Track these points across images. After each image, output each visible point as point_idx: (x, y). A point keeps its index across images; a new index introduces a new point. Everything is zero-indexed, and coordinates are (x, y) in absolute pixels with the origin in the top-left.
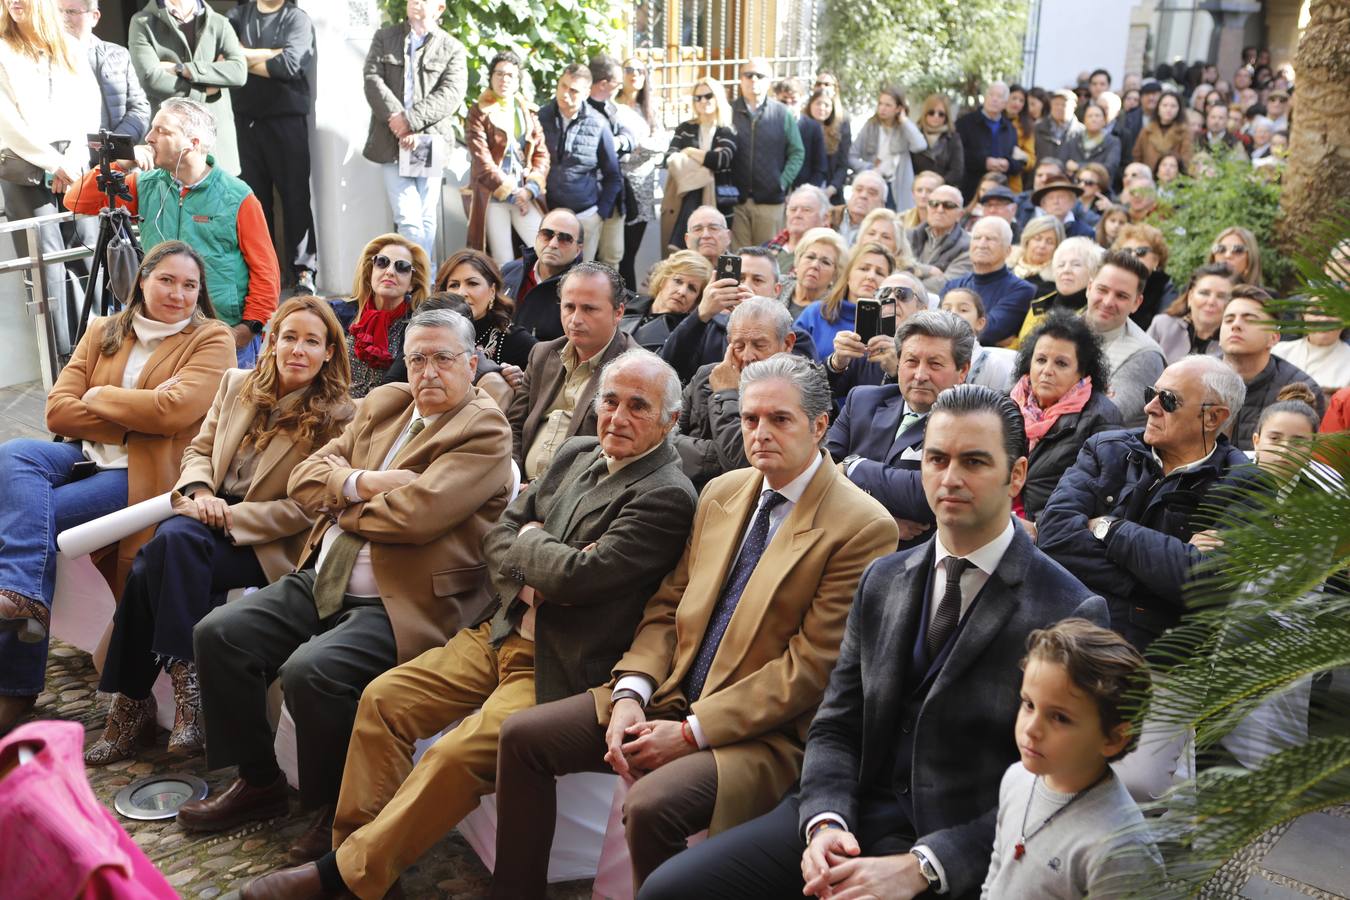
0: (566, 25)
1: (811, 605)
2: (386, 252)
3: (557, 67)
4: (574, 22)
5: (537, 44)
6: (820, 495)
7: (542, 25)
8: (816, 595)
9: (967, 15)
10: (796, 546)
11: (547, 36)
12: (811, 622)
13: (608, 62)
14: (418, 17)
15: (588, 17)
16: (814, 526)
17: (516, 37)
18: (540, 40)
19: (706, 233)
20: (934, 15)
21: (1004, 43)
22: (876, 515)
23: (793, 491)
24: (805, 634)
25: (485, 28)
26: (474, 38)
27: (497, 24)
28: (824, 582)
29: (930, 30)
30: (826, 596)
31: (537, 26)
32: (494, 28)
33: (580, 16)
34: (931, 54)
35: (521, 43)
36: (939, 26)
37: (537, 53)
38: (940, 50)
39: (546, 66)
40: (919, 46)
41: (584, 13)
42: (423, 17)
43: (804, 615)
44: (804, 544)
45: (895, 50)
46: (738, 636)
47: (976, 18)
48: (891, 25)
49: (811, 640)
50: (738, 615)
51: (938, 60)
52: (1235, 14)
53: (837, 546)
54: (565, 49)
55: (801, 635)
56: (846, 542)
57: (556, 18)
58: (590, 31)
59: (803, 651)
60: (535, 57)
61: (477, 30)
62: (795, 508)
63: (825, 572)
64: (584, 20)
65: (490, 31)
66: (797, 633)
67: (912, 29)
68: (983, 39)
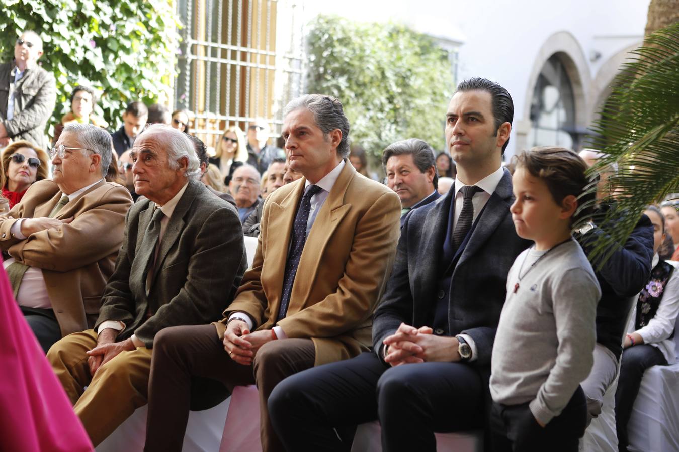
0: (129, 79)
1: (350, 257)
2: (20, 151)
3: (121, 108)
4: (134, 76)
5: (108, 90)
6: (346, 184)
7: (111, 76)
8: (352, 250)
9: (407, 103)
10: (334, 218)
11: (114, 84)
12: (350, 267)
13: (160, 109)
14: (23, 58)
15: (144, 74)
16: (344, 202)
17: (92, 83)
18: (110, 87)
19: (244, 184)
20: (383, 99)
21: (432, 126)
22: (385, 192)
23: (327, 183)
24: (349, 276)
25: (71, 74)
26: (63, 79)
27: (80, 73)
28: (356, 240)
29: (382, 111)
30: (358, 249)
31: (108, 77)
32: (77, 75)
33: (139, 73)
34: (382, 129)
35: (97, 87)
36: (388, 107)
37: (108, 96)
38: (388, 125)
39: (114, 106)
40: (374, 122)
41: (141, 71)
42: (26, 59)
43: (345, 265)
44: (339, 216)
45: (358, 122)
46: (302, 285)
47: (412, 105)
48: (355, 105)
49: (353, 278)
50: (300, 270)
51: (387, 132)
52: (585, 135)
53: (361, 213)
54: (127, 94)
55: (345, 277)
56: (367, 210)
57: (121, 73)
58: (145, 84)
59: (350, 287)
60: (106, 99)
61: (66, 74)
62: (329, 195)
63: (355, 233)
64: (141, 76)
65: (74, 77)
66: (343, 276)
67: (368, 110)
68: (418, 120)
